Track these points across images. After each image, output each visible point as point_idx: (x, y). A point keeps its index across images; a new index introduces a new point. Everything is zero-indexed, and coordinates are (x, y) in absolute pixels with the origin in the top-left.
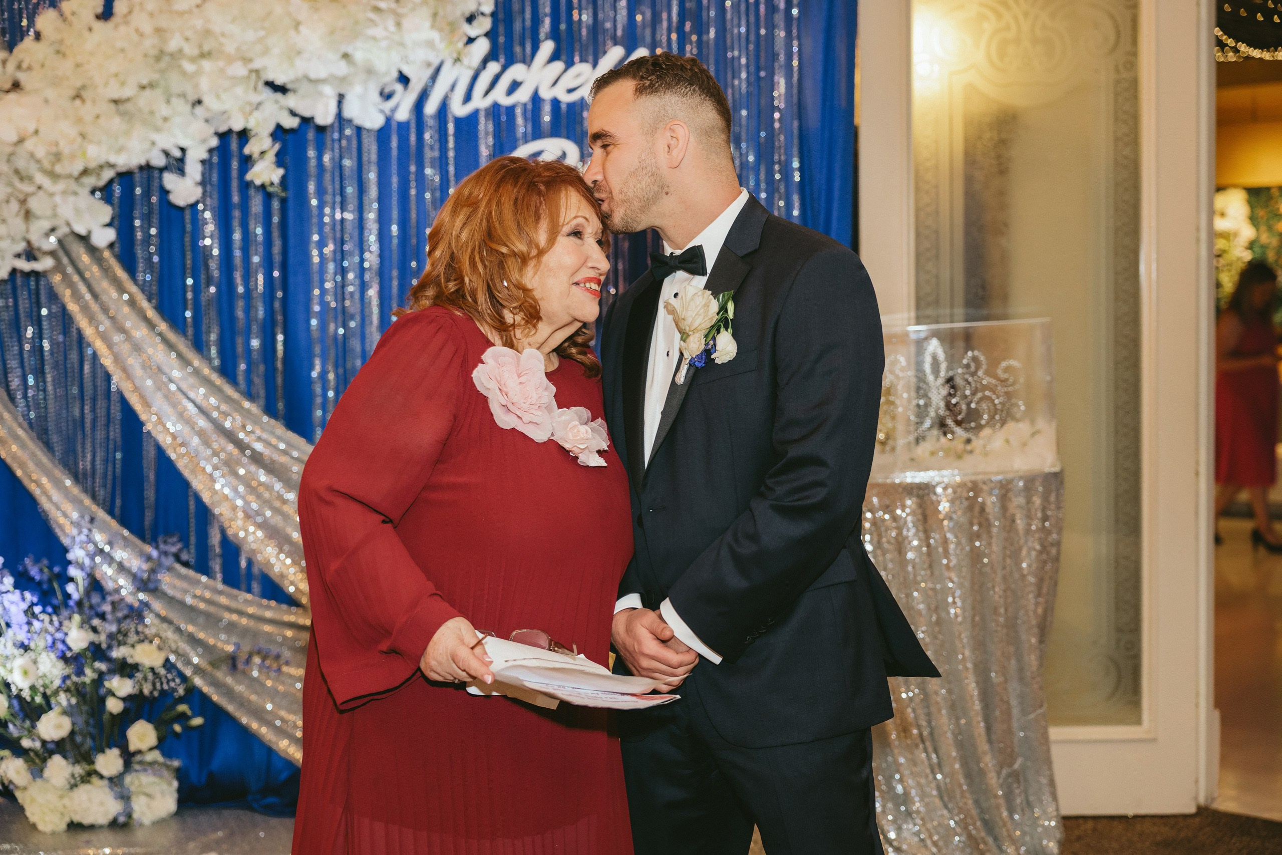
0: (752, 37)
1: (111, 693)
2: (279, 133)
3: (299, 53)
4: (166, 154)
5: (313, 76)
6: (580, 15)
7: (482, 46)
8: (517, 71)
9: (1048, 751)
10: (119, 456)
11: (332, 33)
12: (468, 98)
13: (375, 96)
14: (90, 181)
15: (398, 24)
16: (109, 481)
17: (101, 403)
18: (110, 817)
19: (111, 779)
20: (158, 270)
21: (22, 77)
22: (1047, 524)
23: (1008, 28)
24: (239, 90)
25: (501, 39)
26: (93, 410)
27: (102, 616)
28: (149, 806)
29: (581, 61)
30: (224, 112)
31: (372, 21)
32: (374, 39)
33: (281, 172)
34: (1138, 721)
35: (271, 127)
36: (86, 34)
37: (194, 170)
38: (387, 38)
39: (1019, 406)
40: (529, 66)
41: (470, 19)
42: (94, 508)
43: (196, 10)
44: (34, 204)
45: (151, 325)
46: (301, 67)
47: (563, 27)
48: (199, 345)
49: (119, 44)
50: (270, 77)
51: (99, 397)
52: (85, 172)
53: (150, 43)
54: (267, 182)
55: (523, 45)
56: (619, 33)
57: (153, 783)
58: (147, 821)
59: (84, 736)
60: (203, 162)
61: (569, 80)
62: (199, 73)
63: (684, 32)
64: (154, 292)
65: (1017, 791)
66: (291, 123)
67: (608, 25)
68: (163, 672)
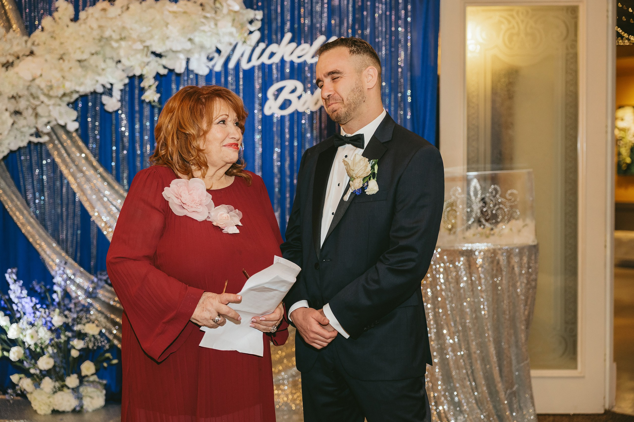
0: (388, 32)
1: (73, 347)
2: (158, 77)
3: (168, 38)
4: (104, 86)
5: (174, 49)
6: (304, 20)
7: (257, 35)
8: (273, 47)
9: (530, 382)
10: (79, 232)
11: (183, 28)
12: (249, 60)
13: (204, 59)
14: (67, 99)
15: (216, 25)
16: (74, 244)
17: (71, 207)
18: (72, 407)
19: (73, 389)
20: (99, 143)
21: (35, 49)
22: (530, 270)
23: (513, 28)
24: (139, 56)
25: (266, 32)
26: (67, 210)
27: (70, 310)
28: (91, 403)
29: (305, 43)
30: (131, 67)
31: (203, 23)
32: (204, 31)
33: (159, 95)
34: (576, 368)
35: (154, 74)
36: (65, 28)
37: (117, 94)
38: (210, 31)
39: (516, 212)
40: (279, 45)
41: (251, 22)
42: (67, 257)
43: (118, 17)
44: (40, 110)
45: (96, 169)
46: (169, 45)
47: (296, 26)
48: (118, 179)
49: (81, 33)
50: (154, 49)
51: (70, 204)
52: (64, 95)
53: (96, 33)
54: (152, 100)
55: (276, 35)
56: (323, 29)
57: (94, 392)
58: (90, 410)
59: (60, 368)
60: (121, 90)
61: (298, 52)
62: (119, 47)
63: (355, 29)
64: (97, 153)
65: (514, 402)
66: (164, 72)
67: (318, 25)
68: (99, 337)
